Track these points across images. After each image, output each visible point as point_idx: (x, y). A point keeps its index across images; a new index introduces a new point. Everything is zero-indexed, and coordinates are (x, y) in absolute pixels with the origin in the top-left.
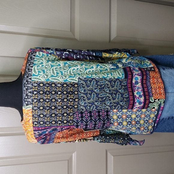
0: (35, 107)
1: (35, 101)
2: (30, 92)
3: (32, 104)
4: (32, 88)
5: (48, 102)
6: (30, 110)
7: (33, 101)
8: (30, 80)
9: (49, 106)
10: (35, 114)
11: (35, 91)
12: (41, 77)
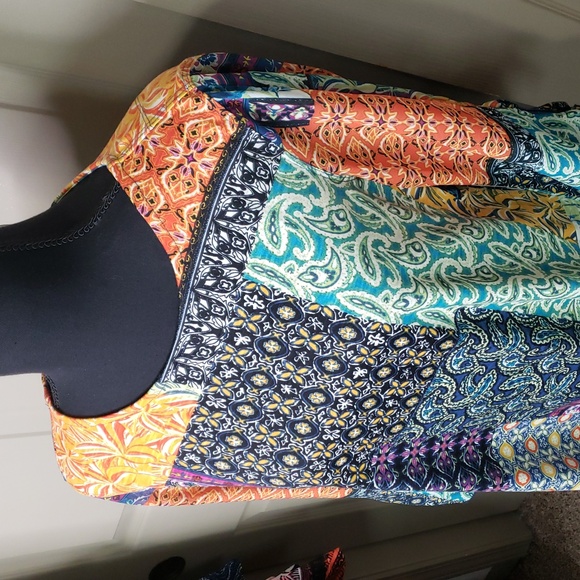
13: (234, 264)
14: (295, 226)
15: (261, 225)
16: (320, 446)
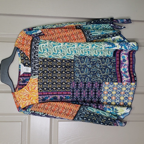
0: (40, 76)
1: (41, 72)
2: (37, 66)
3: (38, 74)
4: (39, 63)
5: (50, 73)
6: (36, 79)
7: (39, 73)
8: (37, 57)
9: (51, 76)
10: (40, 82)
11: (41, 65)
12: (45, 54)
13: (37, 55)
14: (43, 48)
15: (39, 49)
16: (58, 80)
